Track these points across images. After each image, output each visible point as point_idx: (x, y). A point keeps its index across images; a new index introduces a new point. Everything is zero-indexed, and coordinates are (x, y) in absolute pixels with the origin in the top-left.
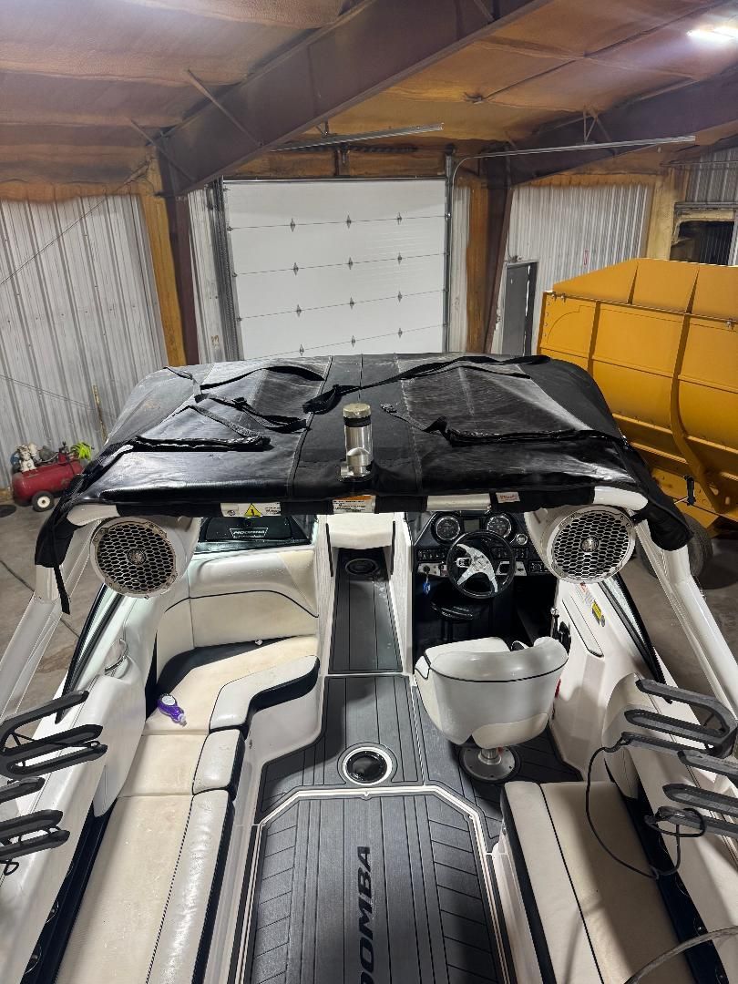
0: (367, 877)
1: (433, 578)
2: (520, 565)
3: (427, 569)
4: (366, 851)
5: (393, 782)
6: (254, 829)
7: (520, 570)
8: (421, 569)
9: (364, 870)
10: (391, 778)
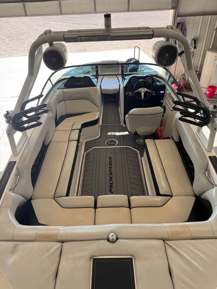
0: (111, 162)
1: (129, 96)
2: (154, 92)
3: (128, 93)
4: (111, 158)
5: (118, 145)
6: (84, 154)
7: (154, 93)
8: (126, 93)
9: (111, 161)
10: (117, 144)
